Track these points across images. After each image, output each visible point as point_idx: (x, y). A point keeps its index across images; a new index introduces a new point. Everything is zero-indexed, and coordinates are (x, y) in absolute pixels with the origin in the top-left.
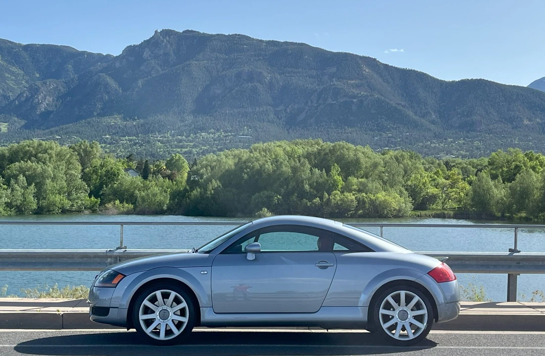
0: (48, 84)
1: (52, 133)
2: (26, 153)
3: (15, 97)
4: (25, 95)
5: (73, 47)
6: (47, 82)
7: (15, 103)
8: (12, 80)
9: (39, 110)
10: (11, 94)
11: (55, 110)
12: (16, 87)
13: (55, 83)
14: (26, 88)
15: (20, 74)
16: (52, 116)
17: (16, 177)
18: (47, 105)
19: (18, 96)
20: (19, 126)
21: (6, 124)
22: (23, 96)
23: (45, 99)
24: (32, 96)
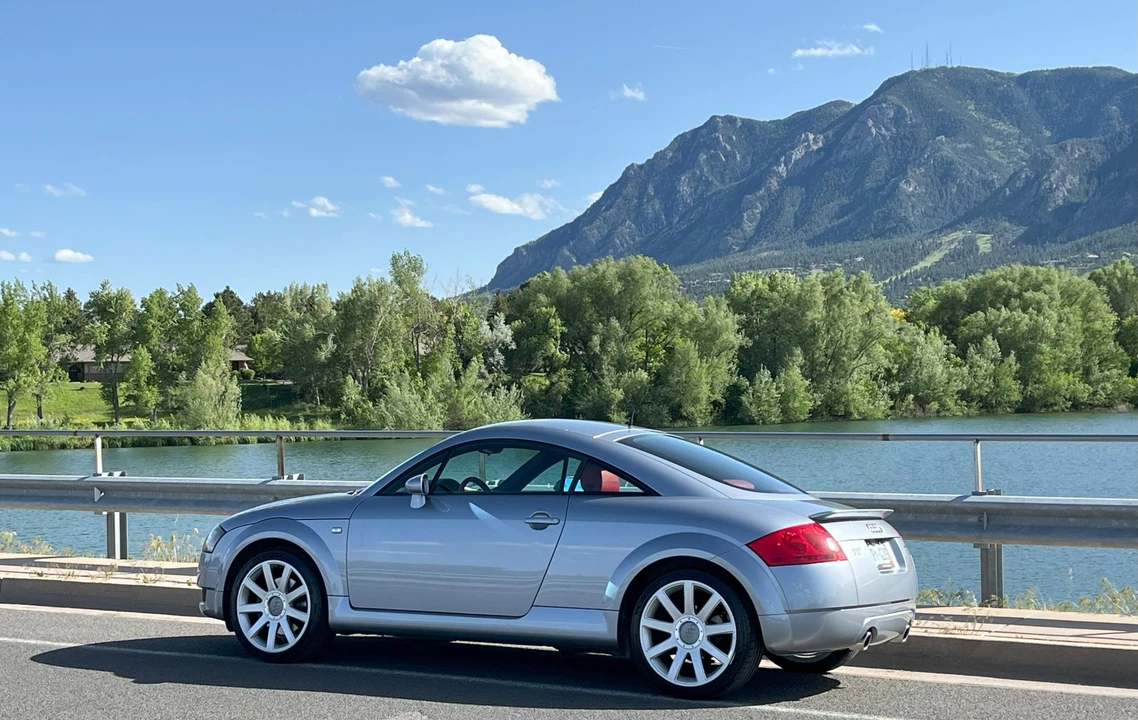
0: (1069, 149)
1: (1079, 249)
2: (998, 292)
3: (1003, 182)
4: (1023, 176)
5: (1119, 68)
6: (1066, 146)
7: (1005, 193)
8: (997, 148)
9: (1052, 205)
10: (995, 177)
11: (1085, 200)
12: (1005, 161)
13: (1083, 146)
14: (1025, 161)
15: (1013, 134)
16: (1079, 213)
17: (978, 340)
18: (1069, 191)
19: (1009, 180)
20: (1012, 239)
21: (988, 237)
22: (1019, 178)
23: (1064, 181)
24: (1038, 177)
